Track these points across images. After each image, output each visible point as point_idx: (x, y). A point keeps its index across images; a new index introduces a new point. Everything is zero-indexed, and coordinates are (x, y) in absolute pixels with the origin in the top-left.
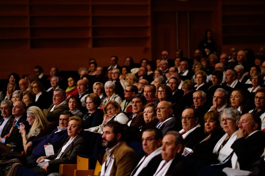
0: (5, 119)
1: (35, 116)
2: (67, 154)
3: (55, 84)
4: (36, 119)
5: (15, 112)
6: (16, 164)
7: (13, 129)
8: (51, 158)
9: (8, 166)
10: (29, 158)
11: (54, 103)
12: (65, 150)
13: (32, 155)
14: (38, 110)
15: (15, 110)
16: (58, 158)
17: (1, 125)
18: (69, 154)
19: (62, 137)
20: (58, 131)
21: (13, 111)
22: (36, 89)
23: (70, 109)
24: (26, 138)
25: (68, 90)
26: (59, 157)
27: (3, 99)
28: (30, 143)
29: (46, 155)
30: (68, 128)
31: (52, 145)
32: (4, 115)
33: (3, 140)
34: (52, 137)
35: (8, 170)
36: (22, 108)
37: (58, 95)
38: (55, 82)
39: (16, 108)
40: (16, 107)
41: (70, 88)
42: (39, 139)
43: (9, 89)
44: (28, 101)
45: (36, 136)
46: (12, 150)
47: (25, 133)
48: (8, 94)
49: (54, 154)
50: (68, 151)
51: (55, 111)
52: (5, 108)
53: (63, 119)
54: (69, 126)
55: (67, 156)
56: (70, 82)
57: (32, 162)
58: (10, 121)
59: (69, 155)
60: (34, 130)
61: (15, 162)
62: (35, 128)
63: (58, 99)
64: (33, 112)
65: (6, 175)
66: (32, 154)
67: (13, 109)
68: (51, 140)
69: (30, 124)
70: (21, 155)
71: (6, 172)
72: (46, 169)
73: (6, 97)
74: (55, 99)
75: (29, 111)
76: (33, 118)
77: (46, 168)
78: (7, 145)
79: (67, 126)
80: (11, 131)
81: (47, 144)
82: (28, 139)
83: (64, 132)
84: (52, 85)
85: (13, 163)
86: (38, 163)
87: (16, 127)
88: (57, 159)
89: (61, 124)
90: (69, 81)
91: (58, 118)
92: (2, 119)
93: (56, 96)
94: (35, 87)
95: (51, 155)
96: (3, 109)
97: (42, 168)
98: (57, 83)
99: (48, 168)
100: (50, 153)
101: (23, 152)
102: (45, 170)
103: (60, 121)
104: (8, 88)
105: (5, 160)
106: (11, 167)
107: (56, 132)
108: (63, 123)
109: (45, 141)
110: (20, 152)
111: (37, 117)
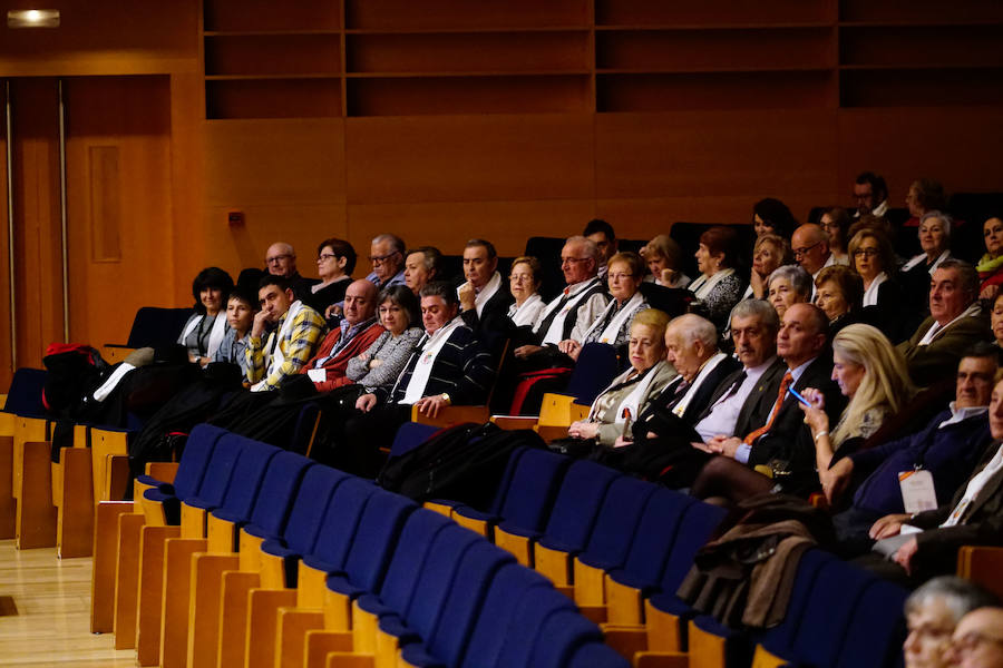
0: (749, 371)
1: (864, 361)
2: (988, 508)
3: (936, 243)
4: (867, 372)
5: (786, 346)
6: (794, 540)
7: (780, 410)
8: (925, 521)
9: (764, 546)
10: (841, 519)
11: (934, 312)
12: (981, 494)
13: (852, 511)
14: (874, 340)
15: (786, 338)
16: (951, 521)
17: (734, 392)
18: (996, 507)
19: (968, 442)
20: (952, 421)
21: (780, 341)
22: (870, 259)
23: (995, 339)
24: (830, 442)
25: (984, 266)
26: (957, 519)
27: (740, 296)
28: (845, 463)
29: (908, 510)
30: (993, 408)
31: (930, 470)
32: (745, 359)
33: (743, 451)
34: (930, 441)
35: (765, 561)
36: (816, 330)
37: (949, 284)
38: (934, 234)
39: (793, 330)
40: (791, 326)
41: (991, 259)
42: (879, 448)
43: (759, 259)
44: (838, 305)
45: (867, 435)
46: (777, 488)
47: (826, 424)
48: (755, 277)
49: (935, 506)
50: (993, 497)
51: (938, 342)
52: (747, 330)
53: (974, 375)
54: (996, 400)
55: (988, 514)
56: (992, 234)
57: (853, 535)
58: (768, 380)
59: (995, 513)
60: (858, 416)
61: (789, 535)
62: (862, 408)
63: (948, 299)
64: (855, 346)
65: (756, 579)
66: (852, 503)
67: (780, 334)
68: (924, 452)
69: (844, 391)
70: (810, 507)
71: (756, 569)
72: (905, 563)
73: (749, 291)
74: (938, 297)
75: (842, 343)
76: (857, 368)
77: (906, 558)
78: (758, 468)
79: (987, 401)
80: (771, 418)
81: (909, 468)
82: (836, 449)
83: (976, 424)
84: (925, 246)
85: (781, 537)
86: (874, 541)
87: (794, 400)
88: (947, 524)
89: (964, 393)
90: (989, 233)
92: (738, 374)
93: (941, 287)
94: (868, 251)
95: (925, 509)
96: (742, 334)
97: (890, 560)
98: (943, 238)
99: (914, 558)
100: (920, 503)
101: (816, 498)
102: (903, 569)
103: (959, 380)
104: (756, 256)
105: (752, 526)
106: (774, 554)
107: (943, 425)
108: (971, 391)
109: (901, 455)
110: (806, 496)
111: (873, 365)
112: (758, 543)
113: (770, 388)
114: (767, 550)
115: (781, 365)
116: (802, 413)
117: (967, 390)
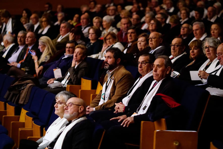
0: (20, 47)
1: (46, 45)
4: (46, 47)
5: (28, 42)
6: (30, 84)
7: (27, 56)
9: (23, 86)
10: (41, 80)
13: (43, 78)
15: (27, 40)
19: (69, 62)
20: (65, 57)
21: (26, 41)
22: (46, 23)
24: (38, 63)
28: (41, 67)
29: (55, 77)
31: (60, 68)
33: (19, 65)
34: (60, 62)
35: (23, 89)
36: (34, 38)
40: (29, 37)
42: (49, 64)
45: (46, 61)
47: (37, 59)
53: (69, 47)
57: (43, 83)
58: (24, 49)
60: (44, 57)
61: (29, 83)
62: (45, 55)
63: (64, 31)
64: (44, 41)
65: (22, 93)
66: (43, 76)
67: (26, 39)
68: (59, 64)
69: (41, 51)
70: (33, 77)
71: (22, 91)
74: (61, 30)
75: (41, 40)
76: (44, 46)
78: (22, 69)
80: (25, 58)
81: (56, 68)
85: (27, 84)
86: (48, 84)
89: (67, 51)
91: (65, 47)
93: (62, 28)
95: (59, 77)
97: (52, 88)
101: (35, 75)
103: (66, 49)
105: (21, 82)
106: (26, 87)
107: (63, 58)
108: (69, 51)
109: (54, 65)
110: (33, 75)
111: (48, 46)
112: (22, 85)
113: (25, 51)
114: (24, 87)
115: (27, 46)
116: (32, 57)
117: (68, 51)
